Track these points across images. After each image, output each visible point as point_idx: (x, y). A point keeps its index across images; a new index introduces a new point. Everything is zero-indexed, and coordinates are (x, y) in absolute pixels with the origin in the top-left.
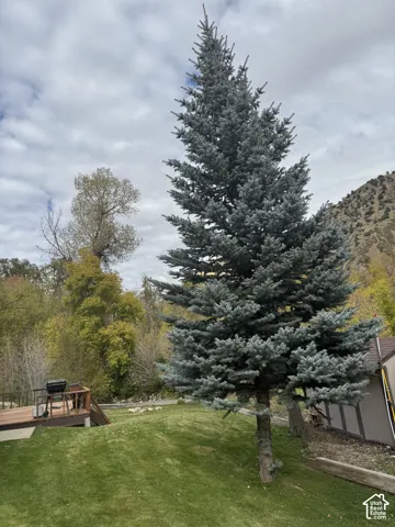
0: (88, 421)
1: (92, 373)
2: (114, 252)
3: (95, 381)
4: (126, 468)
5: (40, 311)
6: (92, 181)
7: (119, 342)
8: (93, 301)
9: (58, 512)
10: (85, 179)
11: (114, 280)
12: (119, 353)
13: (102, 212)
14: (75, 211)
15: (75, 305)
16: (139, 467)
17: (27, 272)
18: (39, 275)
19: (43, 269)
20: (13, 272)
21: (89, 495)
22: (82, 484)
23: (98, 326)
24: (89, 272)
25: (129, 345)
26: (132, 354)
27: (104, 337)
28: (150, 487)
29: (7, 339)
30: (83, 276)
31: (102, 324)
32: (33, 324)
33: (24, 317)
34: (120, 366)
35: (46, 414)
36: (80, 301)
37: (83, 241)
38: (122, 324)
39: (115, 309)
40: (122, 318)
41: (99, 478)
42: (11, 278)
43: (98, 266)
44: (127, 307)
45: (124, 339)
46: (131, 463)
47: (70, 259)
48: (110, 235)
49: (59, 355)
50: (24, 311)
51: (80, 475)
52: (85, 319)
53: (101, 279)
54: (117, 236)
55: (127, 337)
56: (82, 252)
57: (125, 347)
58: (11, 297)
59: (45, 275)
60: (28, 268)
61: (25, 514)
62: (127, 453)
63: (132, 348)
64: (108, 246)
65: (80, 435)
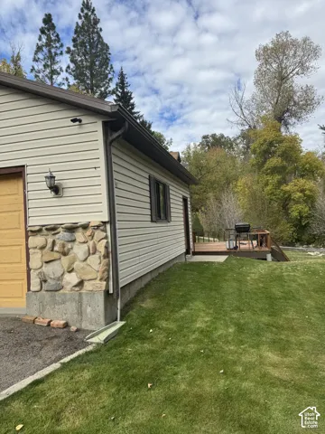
0: (269, 257)
1: (277, 222)
2: (294, 115)
3: (278, 228)
4: (297, 296)
5: (234, 172)
6: (272, 49)
7: (300, 197)
8: (274, 161)
9: (235, 315)
10: (265, 49)
11: (294, 141)
12: (300, 207)
13: (283, 78)
14: (257, 82)
15: (260, 165)
16: (310, 297)
17: (223, 144)
18: (232, 145)
19: (235, 140)
20: (213, 145)
21: (261, 310)
22: (256, 300)
23: (280, 183)
24: (270, 136)
25: (310, 199)
26: (313, 207)
27: (285, 192)
28: (318, 315)
29: (211, 195)
30: (265, 141)
31: (284, 181)
32: (229, 184)
33: (222, 179)
34: (301, 217)
35: (236, 248)
36: (264, 162)
37: (265, 109)
38: (302, 181)
39: (296, 168)
40: (302, 176)
41: (271, 299)
42: (212, 149)
43: (280, 130)
44: (308, 165)
45: (305, 195)
46: (302, 292)
47: (255, 127)
48: (290, 98)
49: (249, 206)
50: (221, 174)
51: (255, 293)
52: (269, 178)
53: (281, 142)
54: (296, 98)
55: (307, 192)
56: (264, 119)
57: (305, 201)
58: (212, 164)
59: (237, 144)
60: (223, 140)
61: (211, 311)
62: (299, 285)
63: (313, 202)
64: (288, 111)
65: (261, 265)
